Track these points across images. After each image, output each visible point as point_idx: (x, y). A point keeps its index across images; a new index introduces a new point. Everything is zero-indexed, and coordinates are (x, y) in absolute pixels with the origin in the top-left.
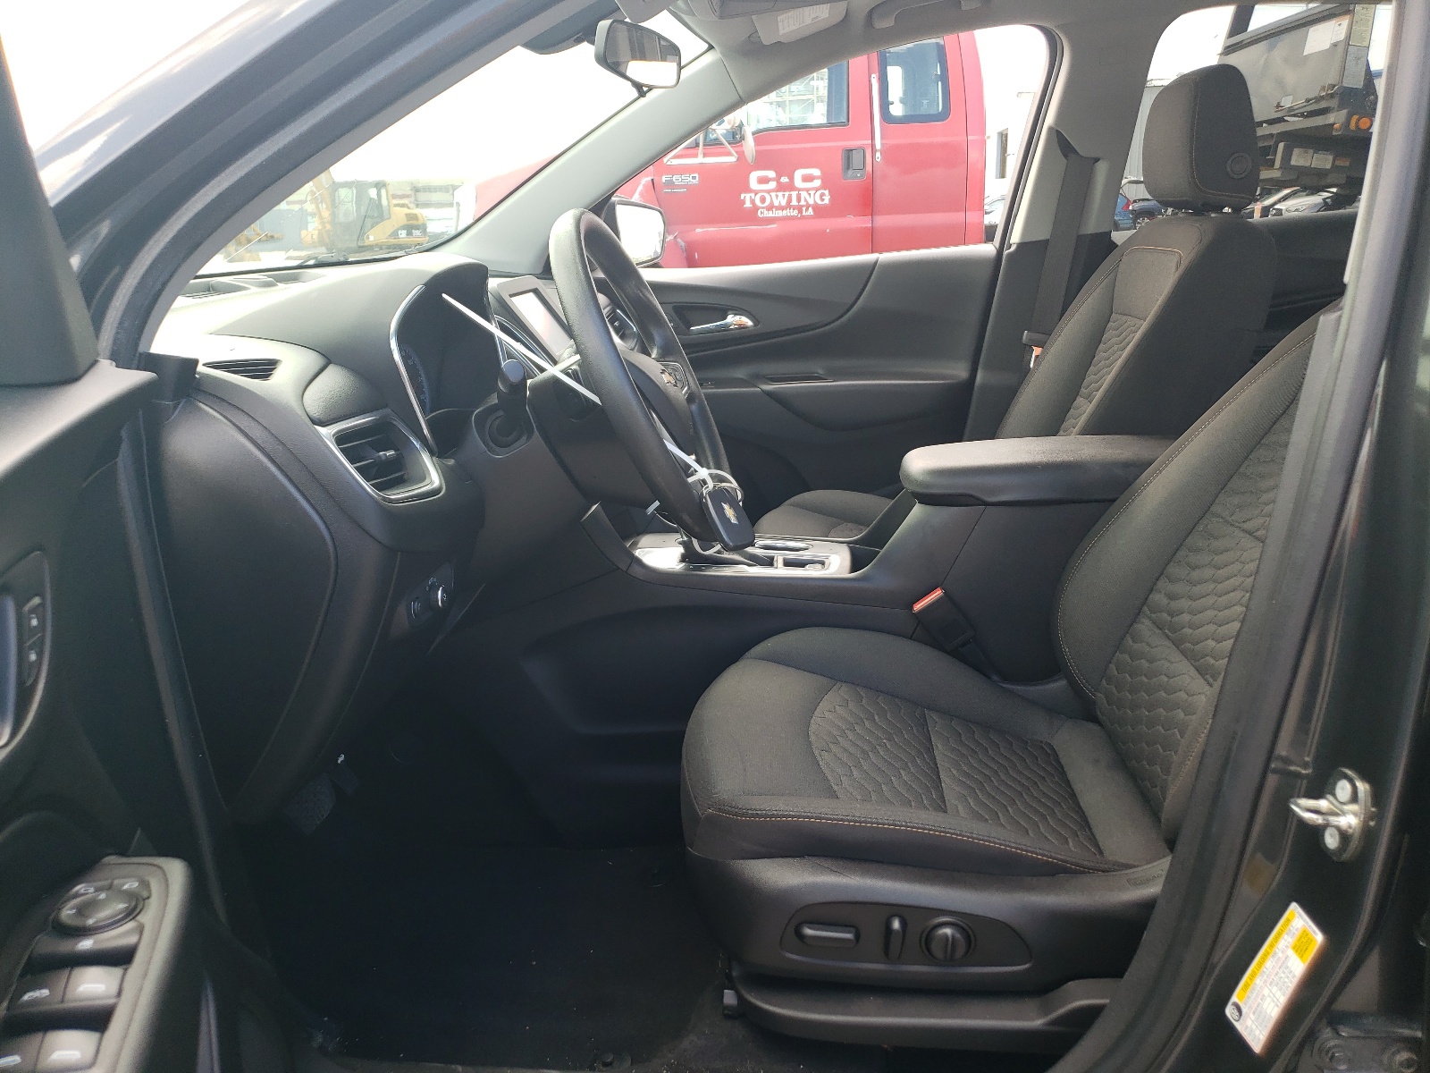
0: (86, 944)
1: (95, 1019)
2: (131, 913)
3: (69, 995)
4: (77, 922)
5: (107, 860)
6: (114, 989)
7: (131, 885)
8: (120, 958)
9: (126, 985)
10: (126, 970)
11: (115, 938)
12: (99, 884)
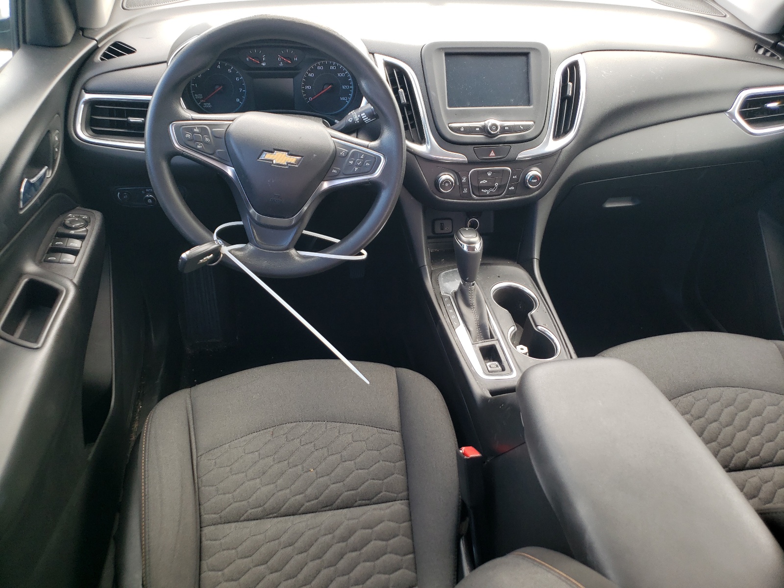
0: (72, 232)
1: (75, 252)
2: (85, 226)
3: (67, 245)
4: (69, 225)
5: (78, 208)
6: (80, 246)
7: (85, 217)
8: (81, 238)
9: (83, 245)
10: (83, 241)
11: (80, 232)
12: (76, 215)
